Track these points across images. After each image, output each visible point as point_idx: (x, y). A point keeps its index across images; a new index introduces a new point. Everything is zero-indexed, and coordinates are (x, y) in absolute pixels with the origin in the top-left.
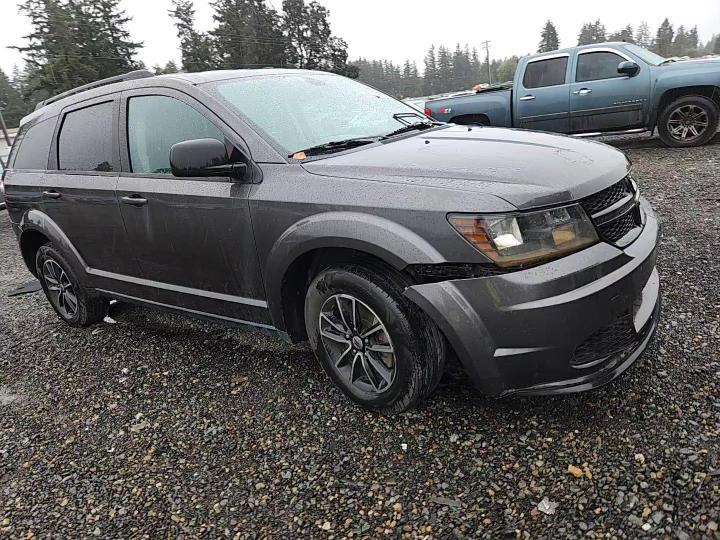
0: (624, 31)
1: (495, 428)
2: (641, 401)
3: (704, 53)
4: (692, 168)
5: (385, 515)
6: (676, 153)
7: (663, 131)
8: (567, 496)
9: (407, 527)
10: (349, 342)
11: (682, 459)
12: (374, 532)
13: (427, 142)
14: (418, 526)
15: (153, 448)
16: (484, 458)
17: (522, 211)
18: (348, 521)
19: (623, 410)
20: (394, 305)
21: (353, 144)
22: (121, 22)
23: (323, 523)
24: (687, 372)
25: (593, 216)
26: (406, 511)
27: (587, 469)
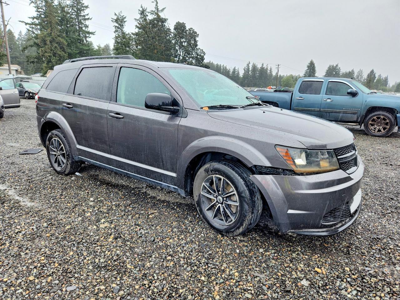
0: (350, 72)
1: (281, 249)
2: (349, 247)
3: (390, 90)
4: (379, 148)
5: (230, 277)
6: (373, 139)
7: (366, 126)
8: (314, 280)
9: (241, 283)
10: (215, 199)
11: (366, 272)
12: (225, 283)
13: (264, 112)
14: (246, 283)
15: (112, 236)
16: (276, 260)
17: (309, 149)
18: (213, 278)
19: (340, 249)
20: (243, 183)
21: (230, 107)
22: (85, 19)
23: (201, 277)
24: (370, 238)
25: (339, 157)
26: (241, 277)
27: (323, 270)
